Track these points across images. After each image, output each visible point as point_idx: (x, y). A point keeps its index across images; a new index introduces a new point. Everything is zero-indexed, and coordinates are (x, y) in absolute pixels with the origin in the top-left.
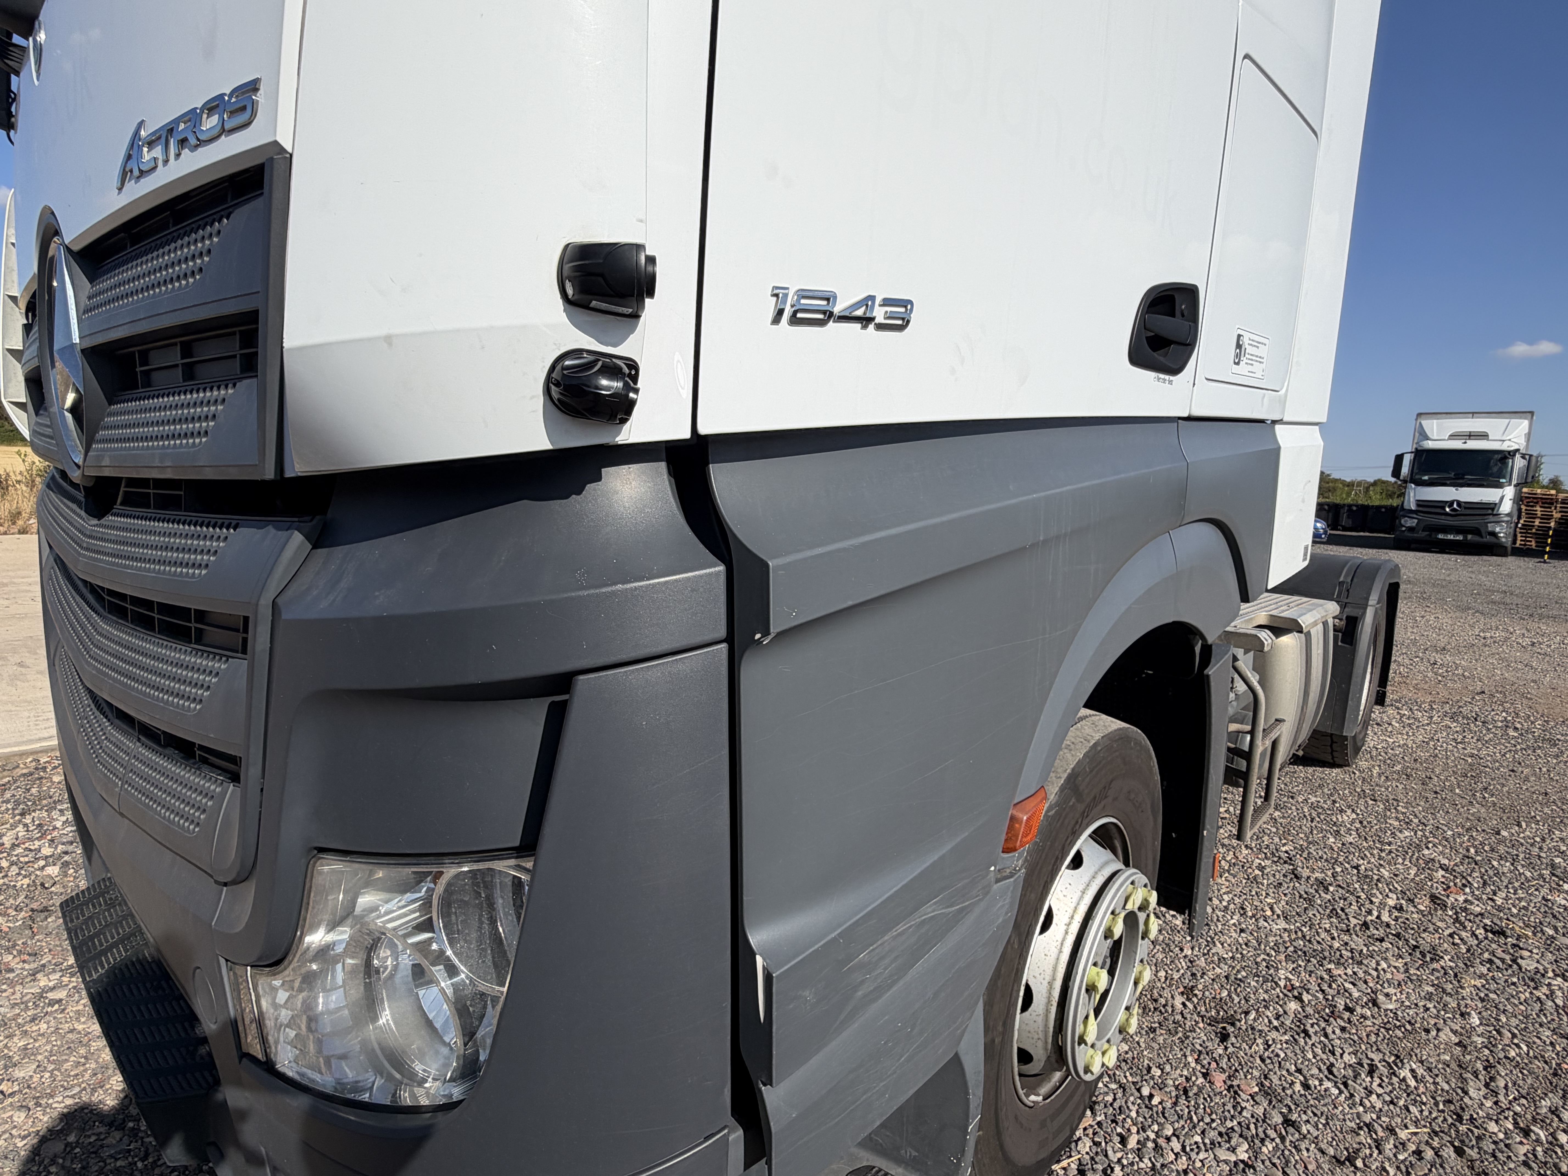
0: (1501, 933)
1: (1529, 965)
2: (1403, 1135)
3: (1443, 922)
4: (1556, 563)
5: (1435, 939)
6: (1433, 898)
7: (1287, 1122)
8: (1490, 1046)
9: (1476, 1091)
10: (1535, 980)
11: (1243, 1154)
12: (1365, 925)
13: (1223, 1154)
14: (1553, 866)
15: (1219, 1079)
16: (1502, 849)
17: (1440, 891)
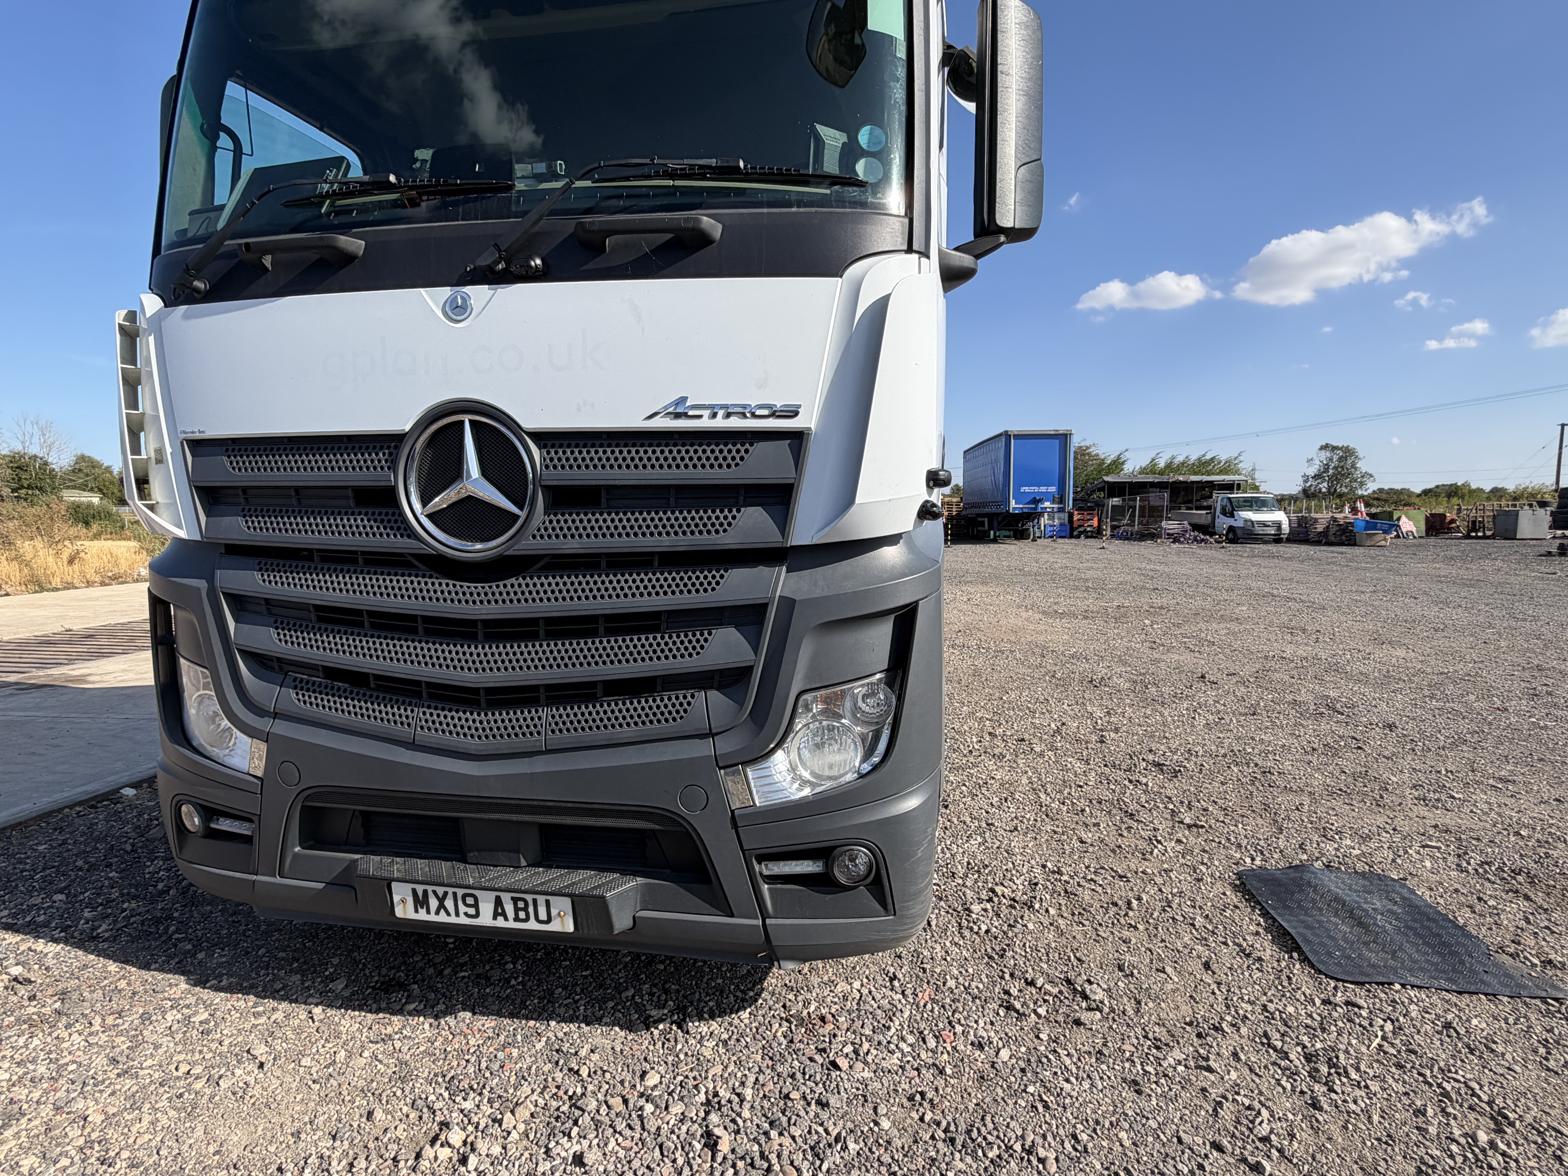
0: (1023, 740)
1: (1037, 749)
2: (1028, 816)
3: (998, 742)
4: (954, 547)
5: (999, 750)
6: (990, 734)
7: (988, 824)
8: (1040, 779)
9: (1043, 796)
10: (1041, 755)
11: (980, 840)
12: (971, 752)
13: (973, 842)
14: (1029, 708)
15: (955, 820)
16: (1006, 705)
17: (991, 730)
